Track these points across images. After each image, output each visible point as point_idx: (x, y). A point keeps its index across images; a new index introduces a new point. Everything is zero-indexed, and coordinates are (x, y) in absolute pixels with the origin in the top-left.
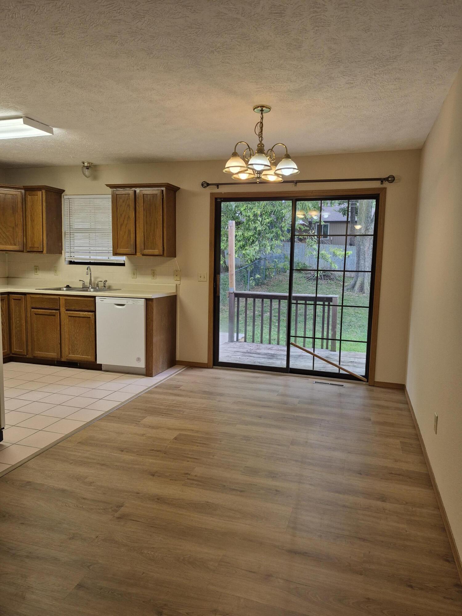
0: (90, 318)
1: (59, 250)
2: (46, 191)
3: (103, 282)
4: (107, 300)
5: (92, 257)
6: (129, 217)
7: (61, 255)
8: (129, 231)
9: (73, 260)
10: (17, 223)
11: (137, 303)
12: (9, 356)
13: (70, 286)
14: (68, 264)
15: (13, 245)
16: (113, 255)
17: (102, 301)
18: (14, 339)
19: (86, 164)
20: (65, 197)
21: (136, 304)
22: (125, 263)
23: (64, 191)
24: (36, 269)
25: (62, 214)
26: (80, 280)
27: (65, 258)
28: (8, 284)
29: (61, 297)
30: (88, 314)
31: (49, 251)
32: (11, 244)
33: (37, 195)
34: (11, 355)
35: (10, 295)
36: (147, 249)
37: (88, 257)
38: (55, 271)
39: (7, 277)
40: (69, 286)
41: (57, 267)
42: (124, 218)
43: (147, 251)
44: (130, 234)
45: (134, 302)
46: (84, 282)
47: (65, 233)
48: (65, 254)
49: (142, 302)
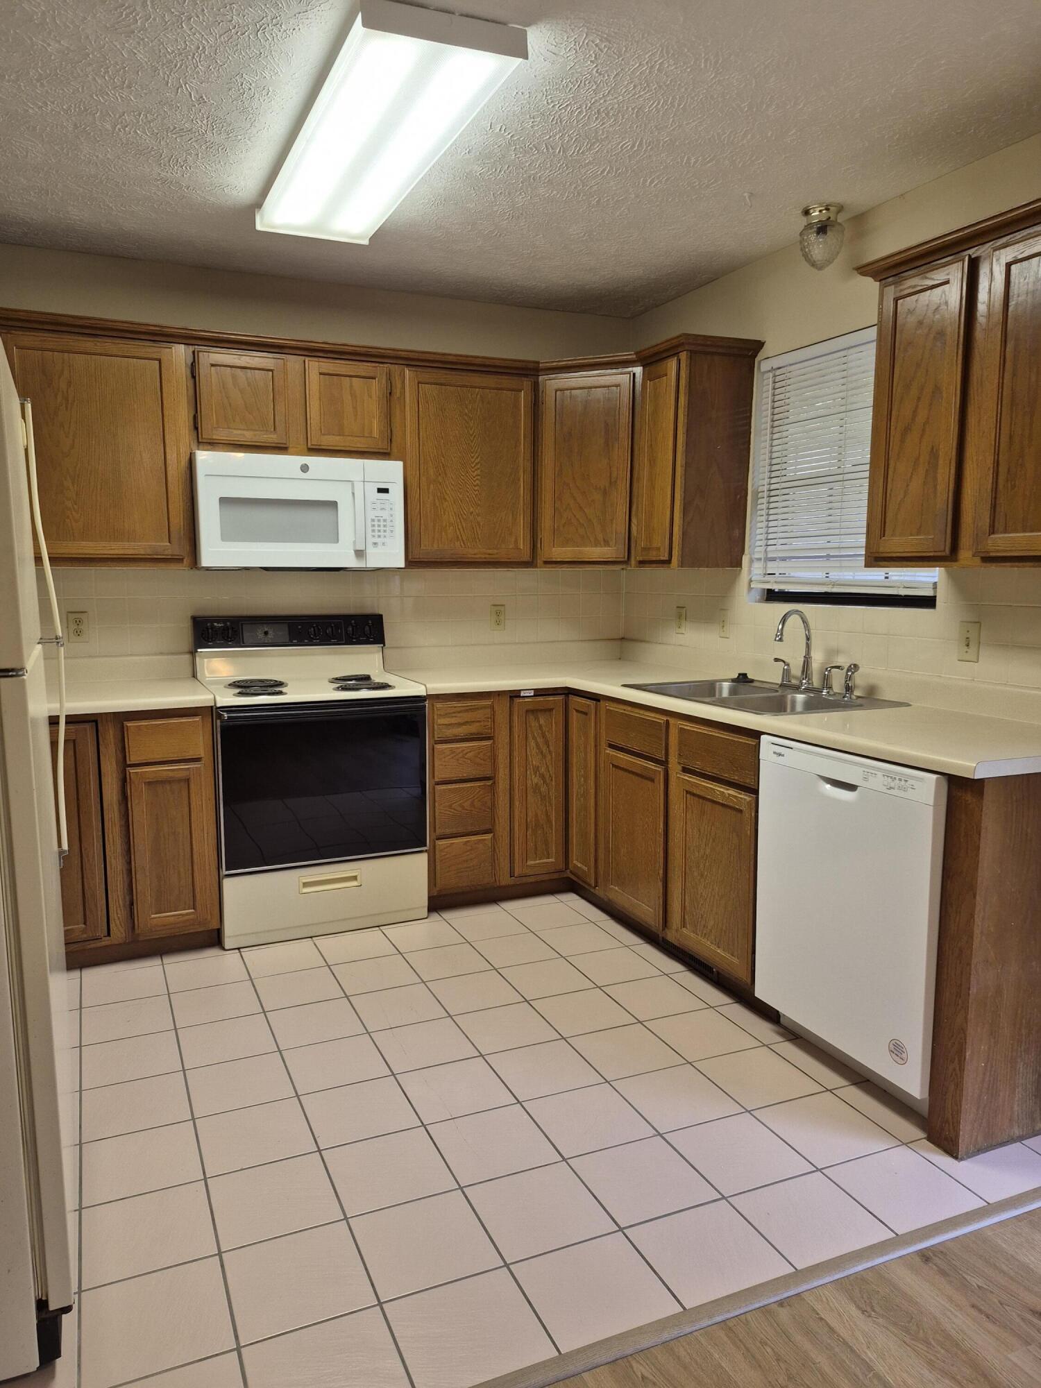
0: (741, 811)
1: (733, 555)
2: (692, 353)
3: (845, 669)
4: (799, 757)
5: (835, 575)
6: (937, 389)
7: (740, 571)
8: (934, 454)
9: (777, 588)
10: (614, 475)
11: (905, 790)
12: (562, 876)
13: (750, 676)
14: (760, 601)
15: (602, 543)
16: (866, 566)
17: (780, 755)
18: (574, 830)
19: (817, 213)
20: (765, 366)
21: (902, 794)
22: (935, 597)
23: (759, 345)
24: (680, 617)
25: (752, 430)
26: (776, 660)
27: (751, 581)
28: (620, 659)
29: (672, 721)
30: (735, 797)
31: (692, 559)
32: (597, 544)
33: (666, 375)
34: (568, 874)
35: (571, 697)
36: (1005, 531)
37: (819, 575)
38: (723, 623)
39: (621, 637)
40: (745, 675)
41: (727, 610)
42: (919, 398)
43: (1002, 542)
44: (936, 466)
45: (892, 785)
46: (788, 665)
47: (756, 493)
48: (750, 567)
49: (927, 790)
